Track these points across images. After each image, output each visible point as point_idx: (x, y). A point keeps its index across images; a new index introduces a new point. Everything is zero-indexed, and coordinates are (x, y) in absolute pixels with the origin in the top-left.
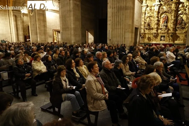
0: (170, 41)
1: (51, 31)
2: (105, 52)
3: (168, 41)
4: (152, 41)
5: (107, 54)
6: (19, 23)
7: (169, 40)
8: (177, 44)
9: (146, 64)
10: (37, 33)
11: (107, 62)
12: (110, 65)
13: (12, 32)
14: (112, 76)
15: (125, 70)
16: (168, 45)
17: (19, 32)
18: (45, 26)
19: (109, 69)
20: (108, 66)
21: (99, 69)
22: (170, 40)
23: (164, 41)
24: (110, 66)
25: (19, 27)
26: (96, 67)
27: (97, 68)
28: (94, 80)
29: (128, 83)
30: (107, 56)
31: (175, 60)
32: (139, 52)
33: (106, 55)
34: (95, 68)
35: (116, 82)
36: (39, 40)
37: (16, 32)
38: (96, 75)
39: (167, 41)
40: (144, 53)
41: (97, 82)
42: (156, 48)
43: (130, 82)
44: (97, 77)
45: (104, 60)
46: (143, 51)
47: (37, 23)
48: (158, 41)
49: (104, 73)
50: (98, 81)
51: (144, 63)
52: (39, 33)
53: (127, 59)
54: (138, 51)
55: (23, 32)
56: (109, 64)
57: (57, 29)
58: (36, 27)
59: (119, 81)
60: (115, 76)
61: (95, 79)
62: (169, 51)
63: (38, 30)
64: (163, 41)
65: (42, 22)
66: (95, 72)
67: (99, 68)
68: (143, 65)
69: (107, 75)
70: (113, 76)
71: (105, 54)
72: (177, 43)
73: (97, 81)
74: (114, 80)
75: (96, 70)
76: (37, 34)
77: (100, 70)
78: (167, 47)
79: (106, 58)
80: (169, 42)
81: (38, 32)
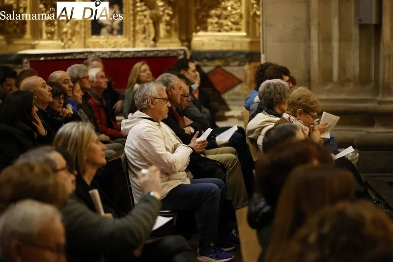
0: (162, 33)
3: (144, 32)
4: (28, 35)
7: (156, 24)
8: (214, 56)
16: (145, 67)
22: (162, 27)
23: (120, 32)
31: (188, 182)
39: (141, 36)
42: (47, 90)
48: (73, 34)
62: (138, 113)
64: (111, 32)
72: (206, 48)
78: (139, 81)
80: (155, 40)
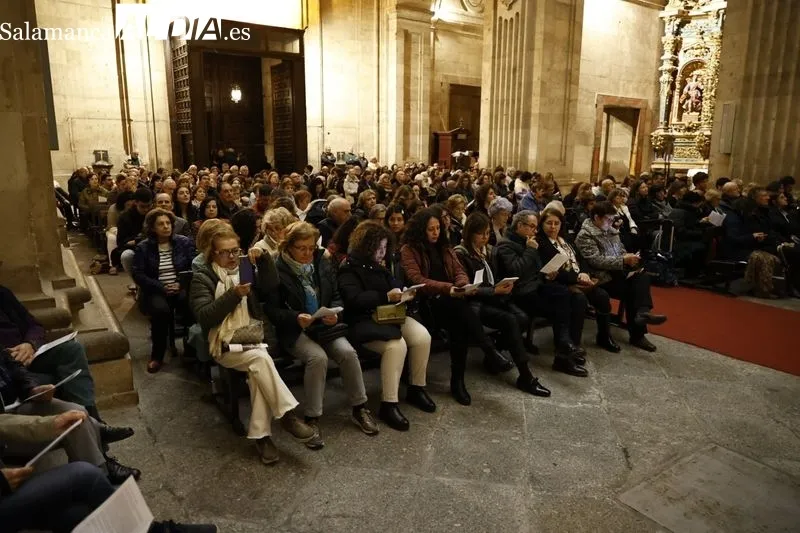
1: (590, 107)
6: (419, 69)
10: (527, 115)
13: (383, 116)
17: (412, 115)
18: (570, 77)
25: (416, 92)
36: (533, 153)
37: (402, 115)
47: (537, 61)
52: (541, 115)
55: (427, 116)
57: (620, 96)
58: (529, 85)
63: (536, 100)
65: (559, 54)
76: (527, 126)
81: (535, 110)
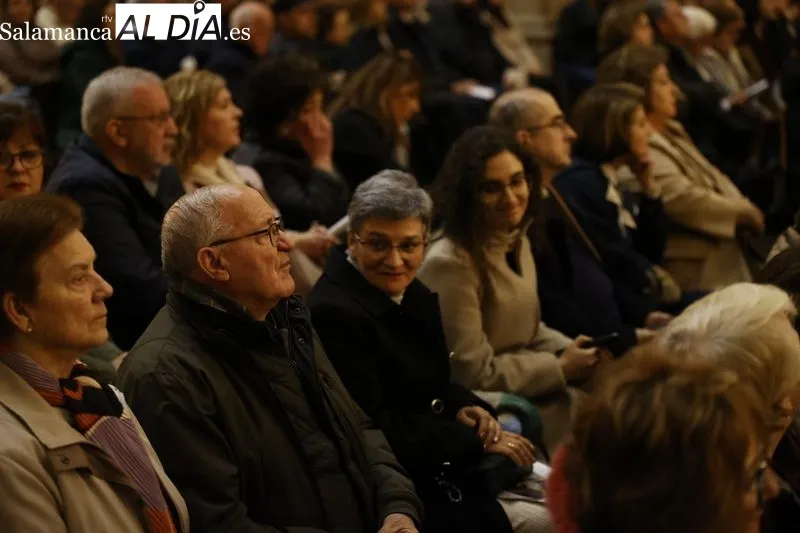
2: (218, 81)
5: (236, 100)
9: (743, 225)
11: (233, 211)
12: (267, 246)
14: (291, 394)
15: (487, 327)
19: (260, 297)
20: (249, 265)
21: (108, 301)
24: (268, 260)
26: (72, 278)
27: (83, 294)
28: (49, 457)
29: (516, 478)
30: (244, 124)
32: (662, 71)
33: (228, 115)
34: (64, 293)
35: (352, 466)
38: (69, 383)
40: (732, 83)
41: (84, 472)
43: (541, 469)
44: (81, 407)
45: (199, 185)
46: (725, 56)
49: (193, 361)
50: (98, 463)
51: (720, 215)
53: (498, 186)
54: (653, 66)
56: (257, 234)
59: (391, 457)
60: (339, 395)
61: (59, 432)
66: (59, 345)
67: (109, 288)
68: (714, 240)
69: (222, 387)
70: (313, 391)
71: (211, 100)
73: (81, 459)
74: (319, 443)
75: (77, 309)
77: (126, 322)
79: (223, 162)
